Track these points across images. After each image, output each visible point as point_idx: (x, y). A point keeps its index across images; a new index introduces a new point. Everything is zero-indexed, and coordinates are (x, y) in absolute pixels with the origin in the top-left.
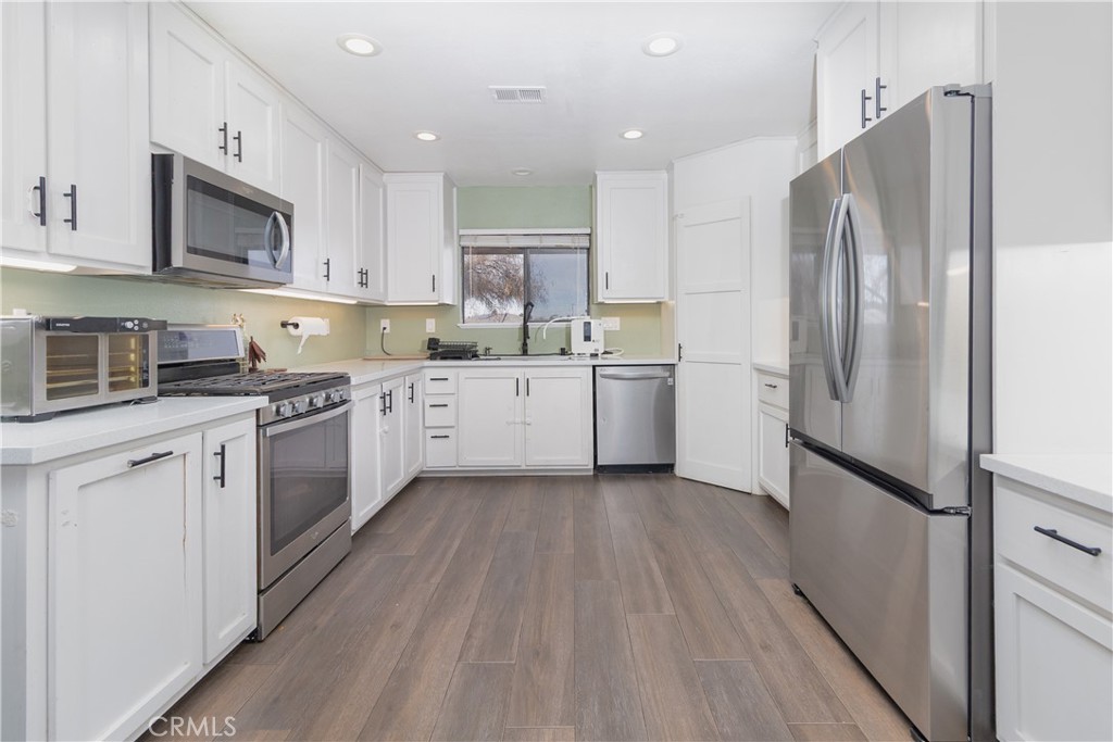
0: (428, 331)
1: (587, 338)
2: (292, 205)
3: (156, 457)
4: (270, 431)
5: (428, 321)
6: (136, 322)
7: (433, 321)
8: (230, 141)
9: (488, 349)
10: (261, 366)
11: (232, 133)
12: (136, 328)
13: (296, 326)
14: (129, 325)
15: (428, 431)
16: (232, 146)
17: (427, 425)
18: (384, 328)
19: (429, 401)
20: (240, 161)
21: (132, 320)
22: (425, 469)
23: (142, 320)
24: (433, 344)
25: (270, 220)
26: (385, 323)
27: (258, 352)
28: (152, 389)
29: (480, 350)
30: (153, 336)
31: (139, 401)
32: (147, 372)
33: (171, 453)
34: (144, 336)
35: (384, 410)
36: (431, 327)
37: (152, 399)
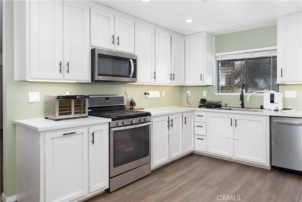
0: (203, 96)
1: (272, 101)
2: (137, 56)
3: (72, 133)
4: (113, 130)
5: (204, 92)
6: (80, 96)
7: (206, 91)
8: (115, 40)
9: (226, 105)
10: (134, 107)
11: (116, 37)
12: (80, 98)
13: (148, 94)
14: (78, 97)
15: (196, 136)
16: (116, 41)
17: (195, 133)
18: (188, 94)
19: (196, 124)
20: (119, 45)
21: (79, 96)
22: (195, 151)
23: (81, 96)
24: (203, 101)
25: (129, 62)
26: (189, 92)
27: (133, 103)
28: (86, 114)
29: (223, 105)
30: (87, 100)
31: (83, 117)
32: (85, 109)
33: (75, 133)
34: (84, 100)
35: (169, 126)
36: (205, 95)
37: (87, 117)
